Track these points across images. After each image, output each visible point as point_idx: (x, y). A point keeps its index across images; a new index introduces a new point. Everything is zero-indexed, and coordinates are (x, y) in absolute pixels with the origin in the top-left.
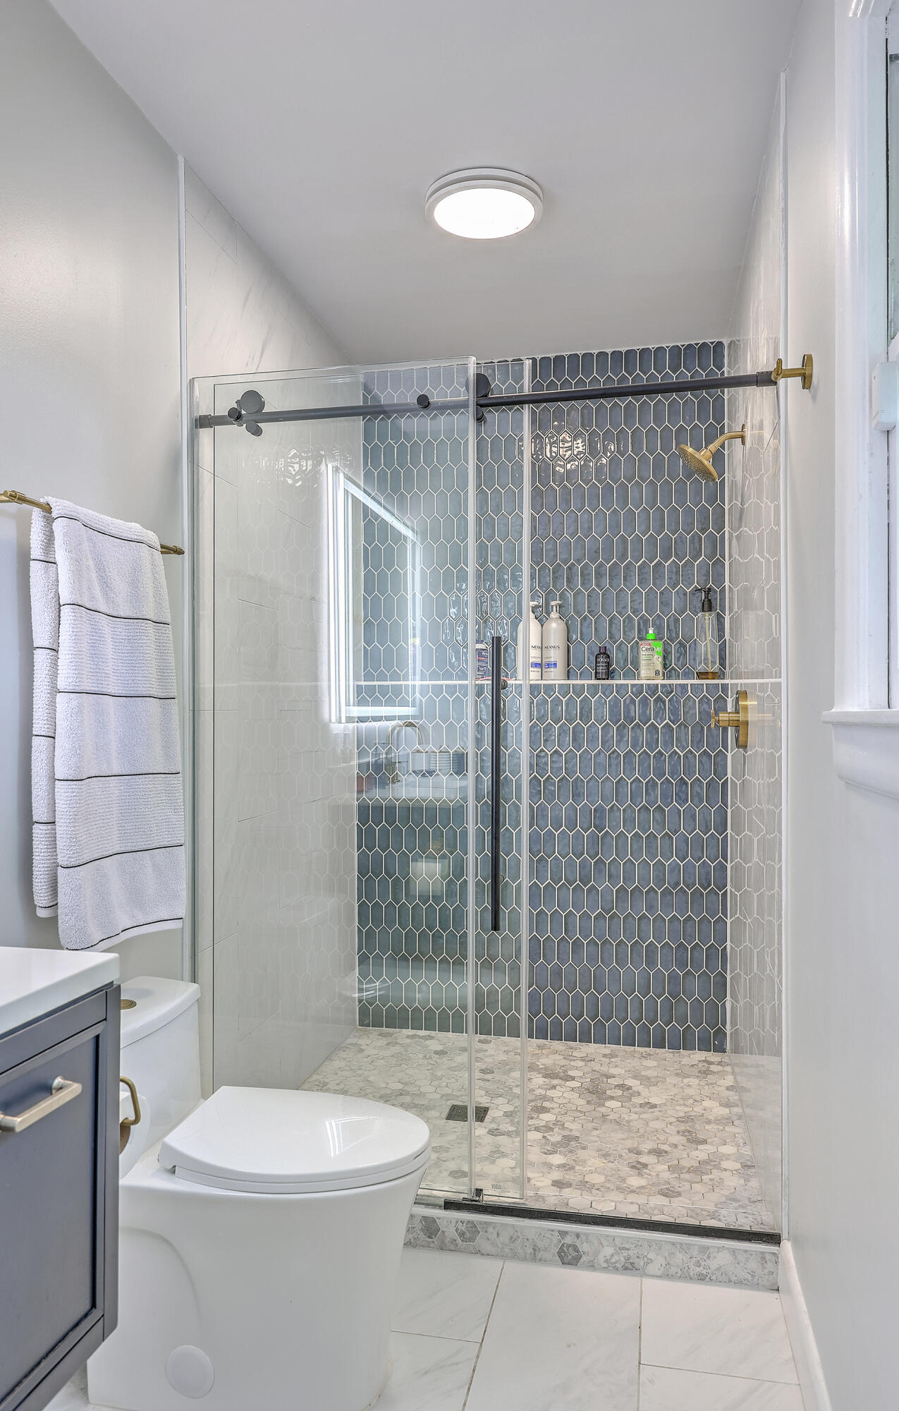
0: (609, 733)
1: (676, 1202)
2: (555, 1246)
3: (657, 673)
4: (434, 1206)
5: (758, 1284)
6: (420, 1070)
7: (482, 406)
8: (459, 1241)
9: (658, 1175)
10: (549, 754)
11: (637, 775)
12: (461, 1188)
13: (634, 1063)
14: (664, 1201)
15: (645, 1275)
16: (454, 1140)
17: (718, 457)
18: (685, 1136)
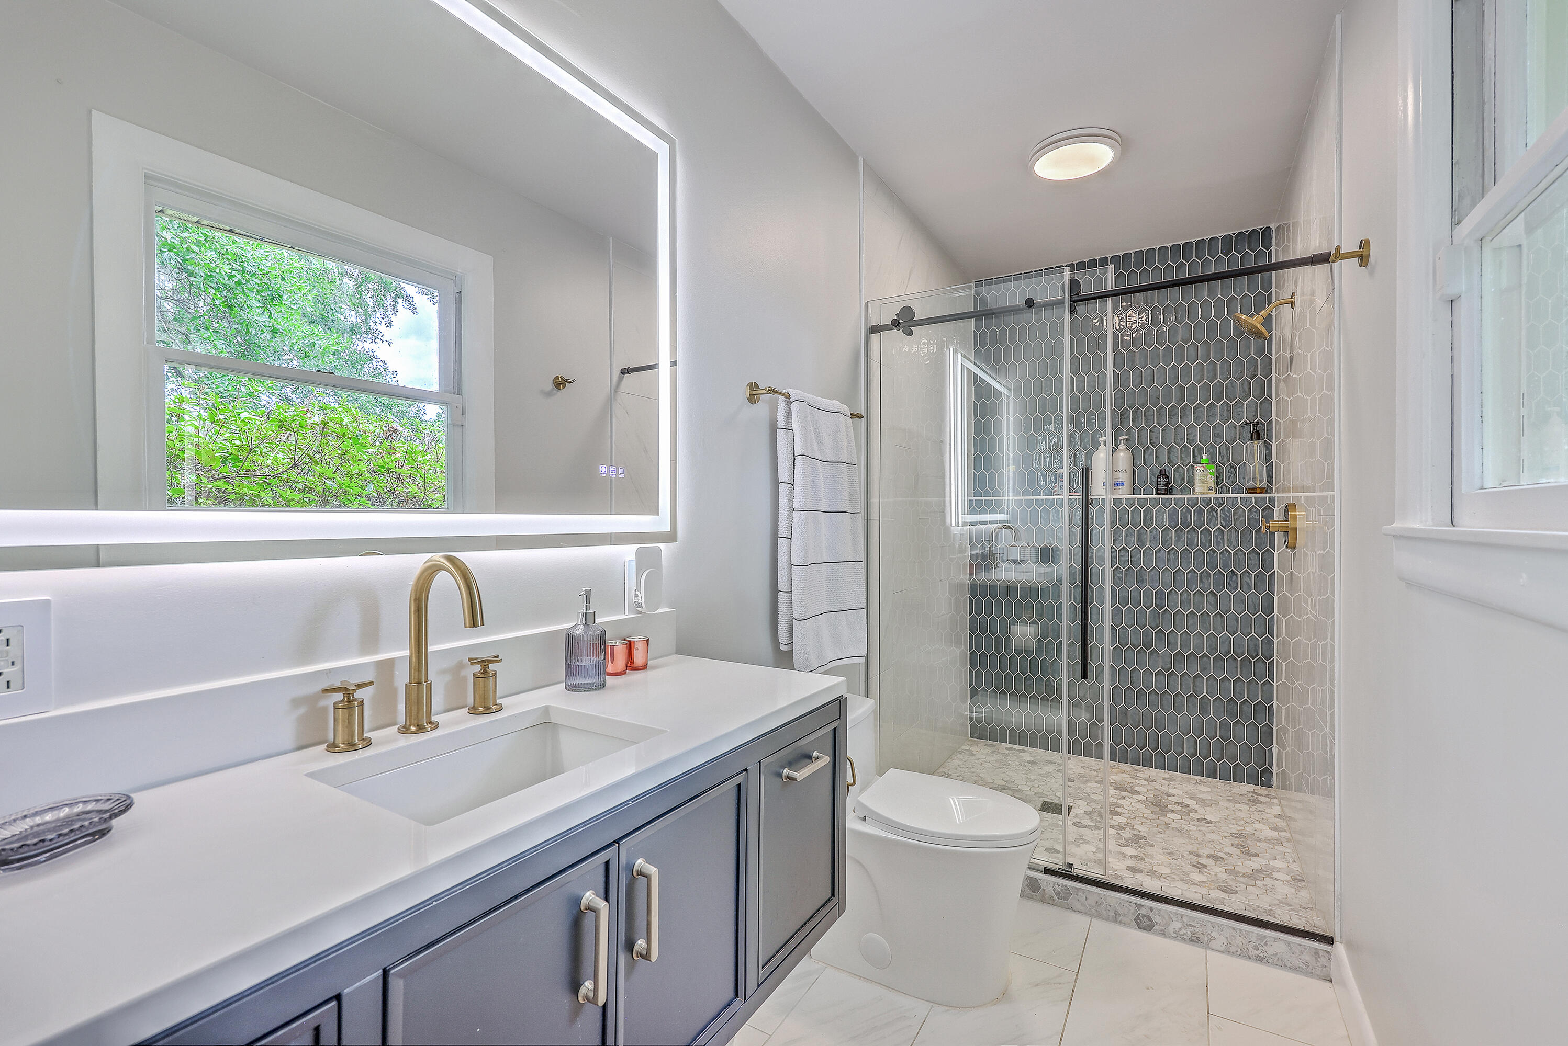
0: (1168, 535)
1: (1233, 897)
2: (1133, 914)
3: (1210, 489)
4: (1037, 870)
5: (1312, 973)
6: (1018, 774)
7: (1074, 301)
8: (1056, 898)
9: (1216, 875)
10: (1118, 550)
11: (1192, 567)
12: (1056, 861)
13: (1190, 787)
14: (1224, 895)
15: (1207, 947)
16: (1047, 826)
17: (1268, 321)
18: (1239, 848)
